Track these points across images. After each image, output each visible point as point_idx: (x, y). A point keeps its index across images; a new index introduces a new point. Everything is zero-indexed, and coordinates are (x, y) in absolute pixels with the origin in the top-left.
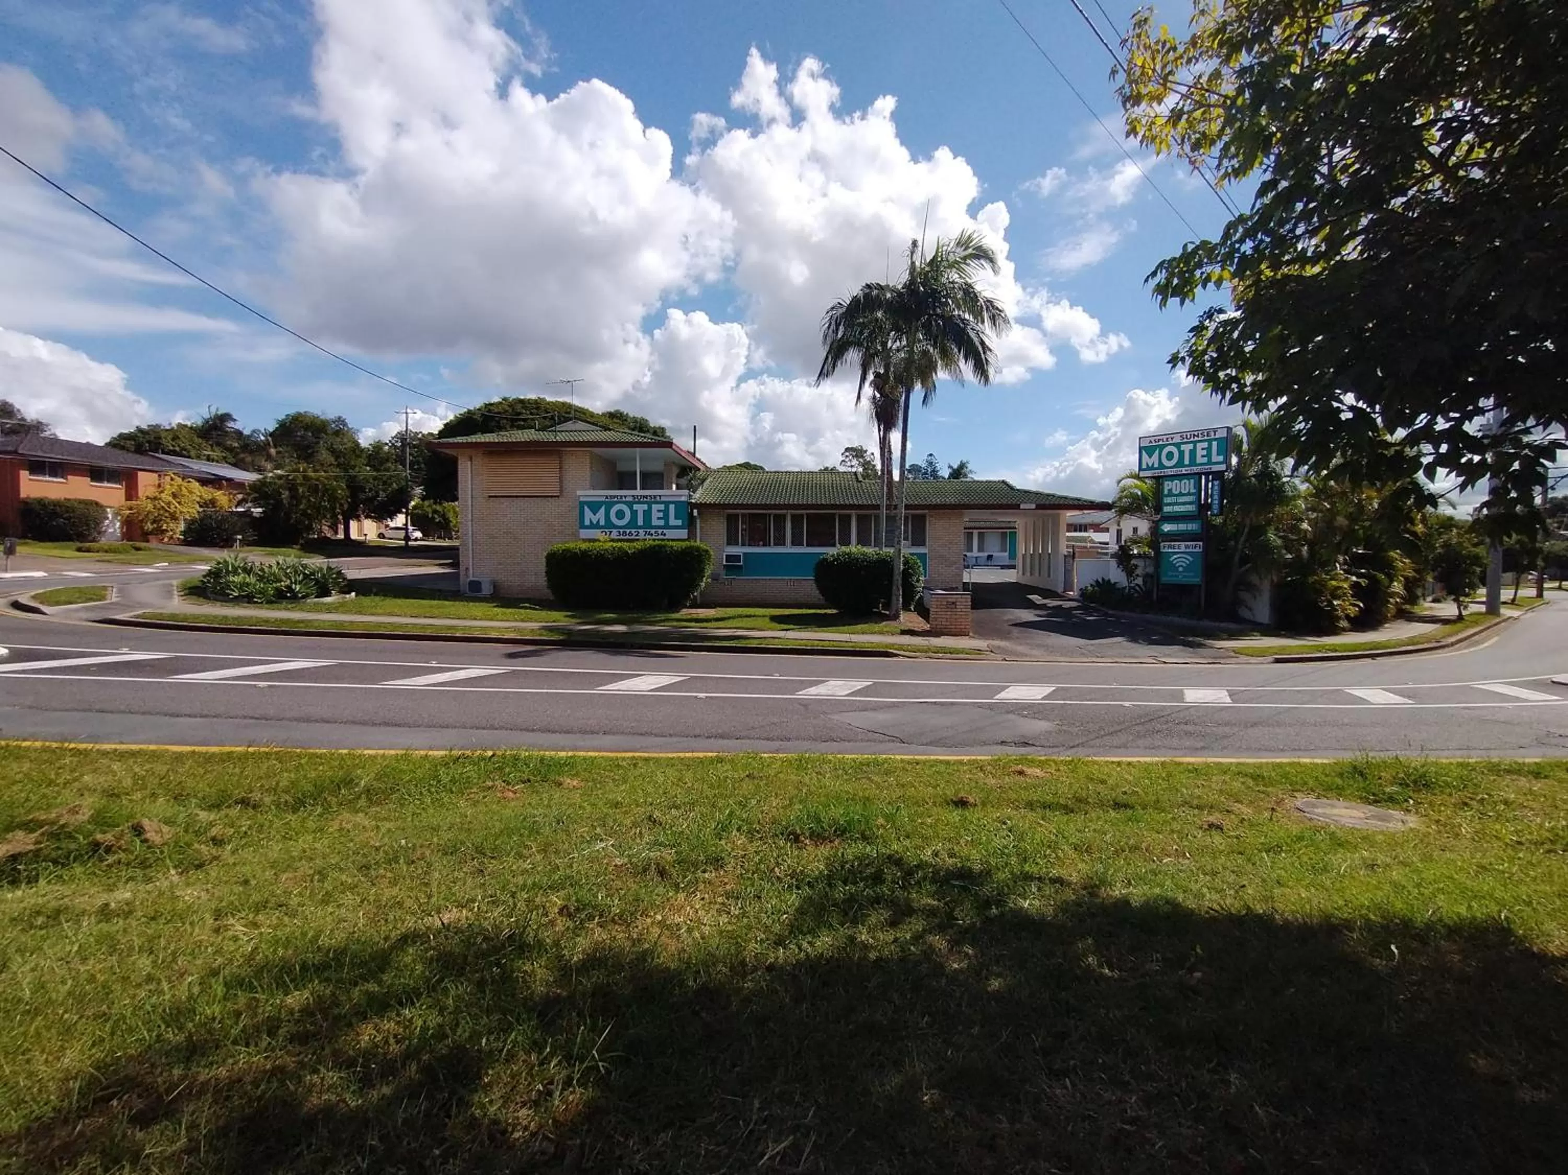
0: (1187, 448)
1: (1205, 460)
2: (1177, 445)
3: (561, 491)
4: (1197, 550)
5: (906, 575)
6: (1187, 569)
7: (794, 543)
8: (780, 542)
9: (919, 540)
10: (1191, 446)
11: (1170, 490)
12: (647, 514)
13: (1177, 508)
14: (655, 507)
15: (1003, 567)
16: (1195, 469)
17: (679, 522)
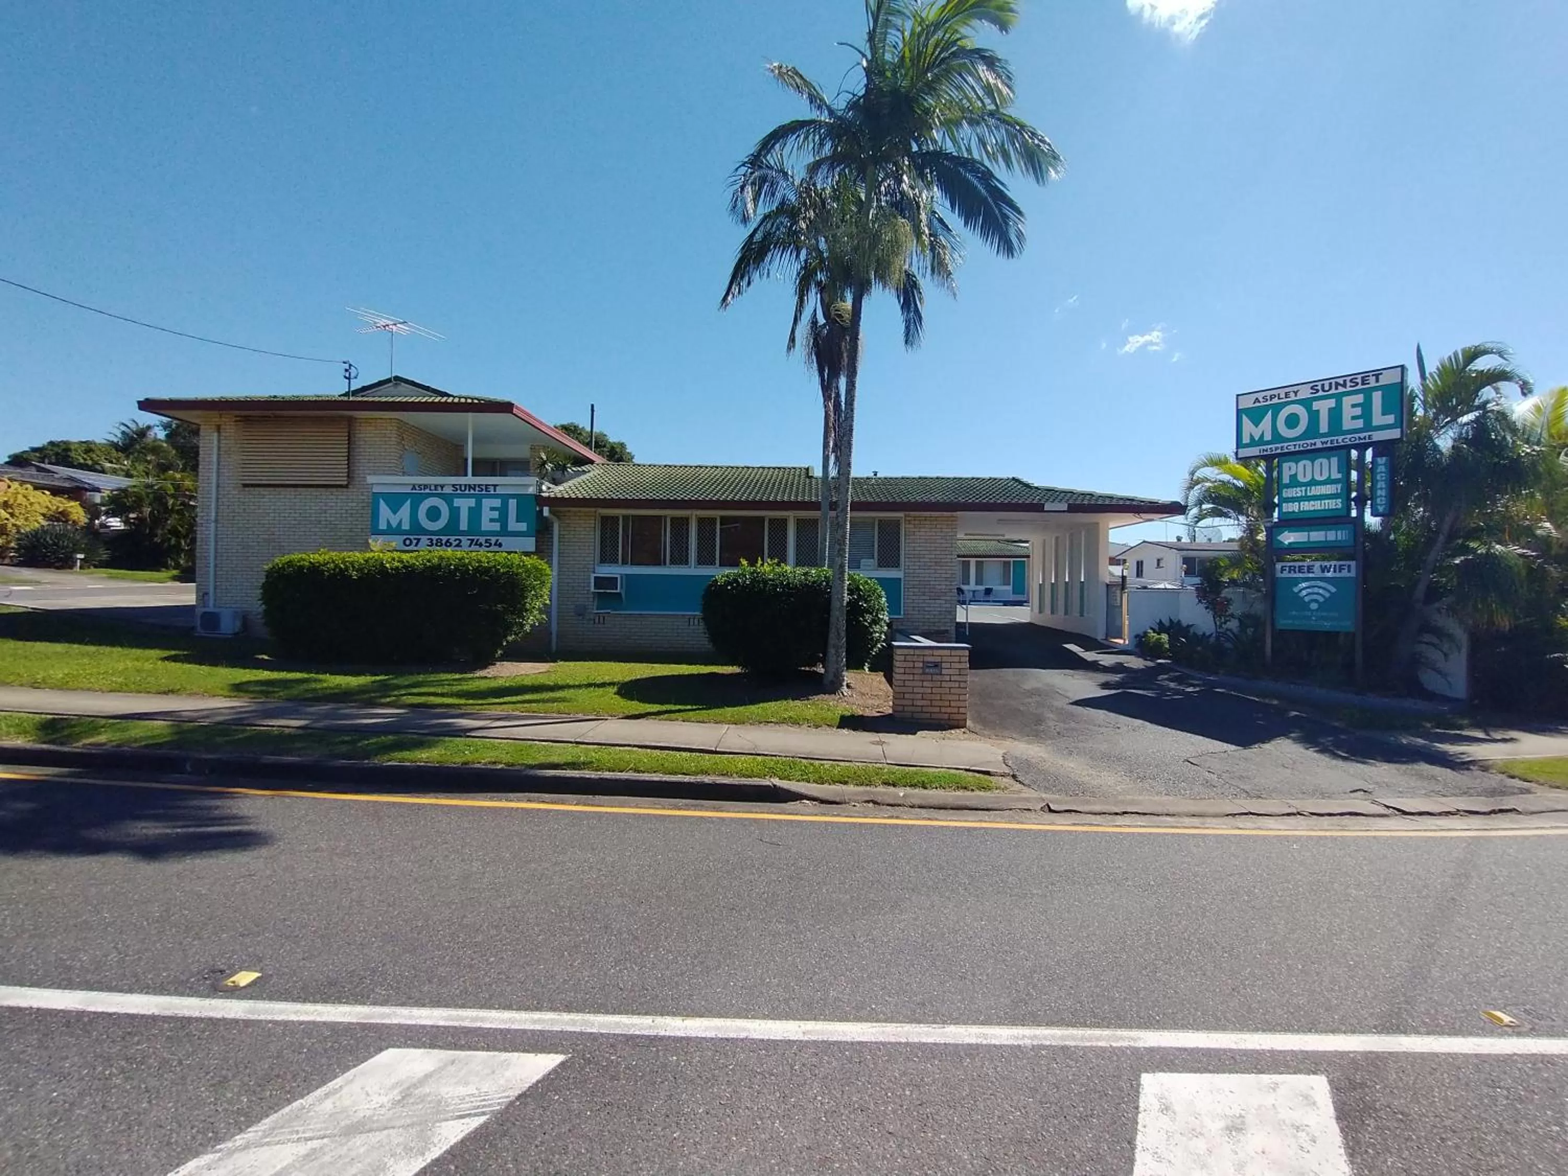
0: (1324, 407)
1: (1360, 424)
2: (1306, 403)
3: (349, 476)
4: (1345, 574)
5: (854, 610)
6: (1325, 605)
7: (701, 561)
8: (680, 558)
9: (889, 558)
10: (1332, 403)
11: (1293, 477)
12: (475, 513)
13: (1307, 506)
14: (487, 503)
15: (1006, 603)
16: (1340, 440)
17: (523, 527)
